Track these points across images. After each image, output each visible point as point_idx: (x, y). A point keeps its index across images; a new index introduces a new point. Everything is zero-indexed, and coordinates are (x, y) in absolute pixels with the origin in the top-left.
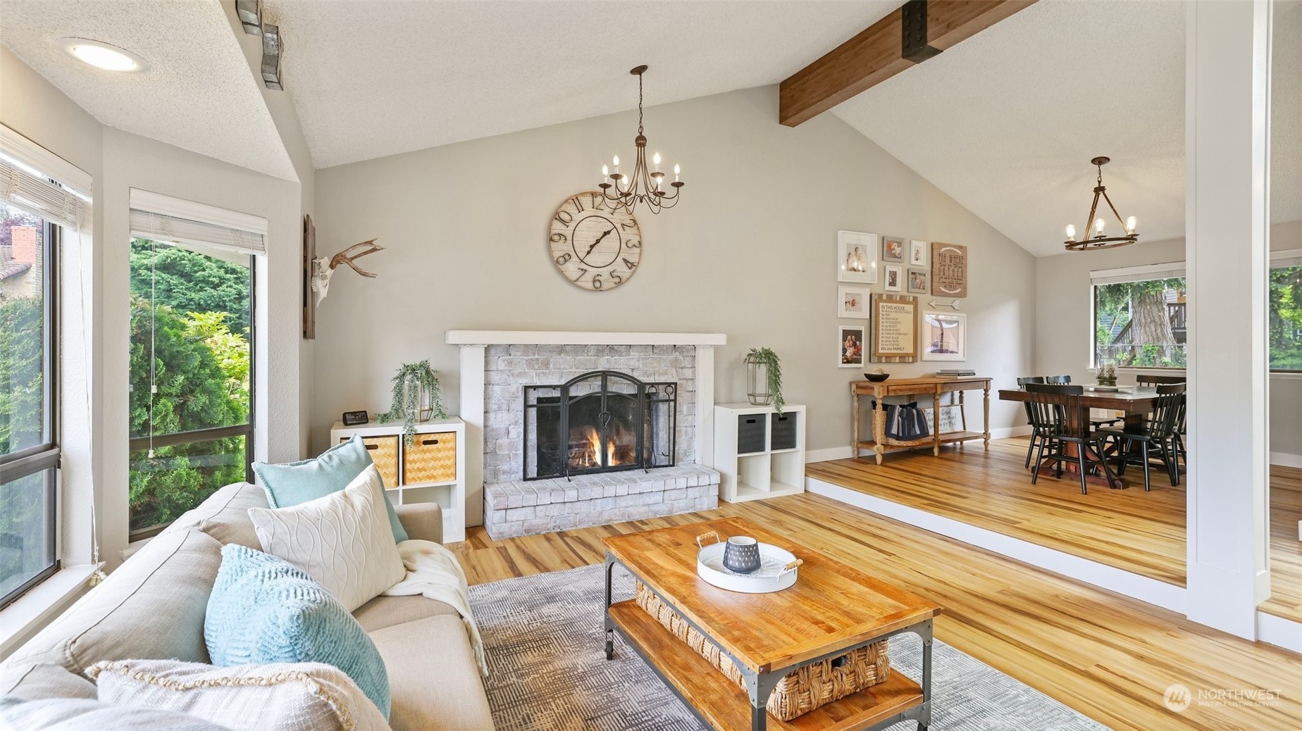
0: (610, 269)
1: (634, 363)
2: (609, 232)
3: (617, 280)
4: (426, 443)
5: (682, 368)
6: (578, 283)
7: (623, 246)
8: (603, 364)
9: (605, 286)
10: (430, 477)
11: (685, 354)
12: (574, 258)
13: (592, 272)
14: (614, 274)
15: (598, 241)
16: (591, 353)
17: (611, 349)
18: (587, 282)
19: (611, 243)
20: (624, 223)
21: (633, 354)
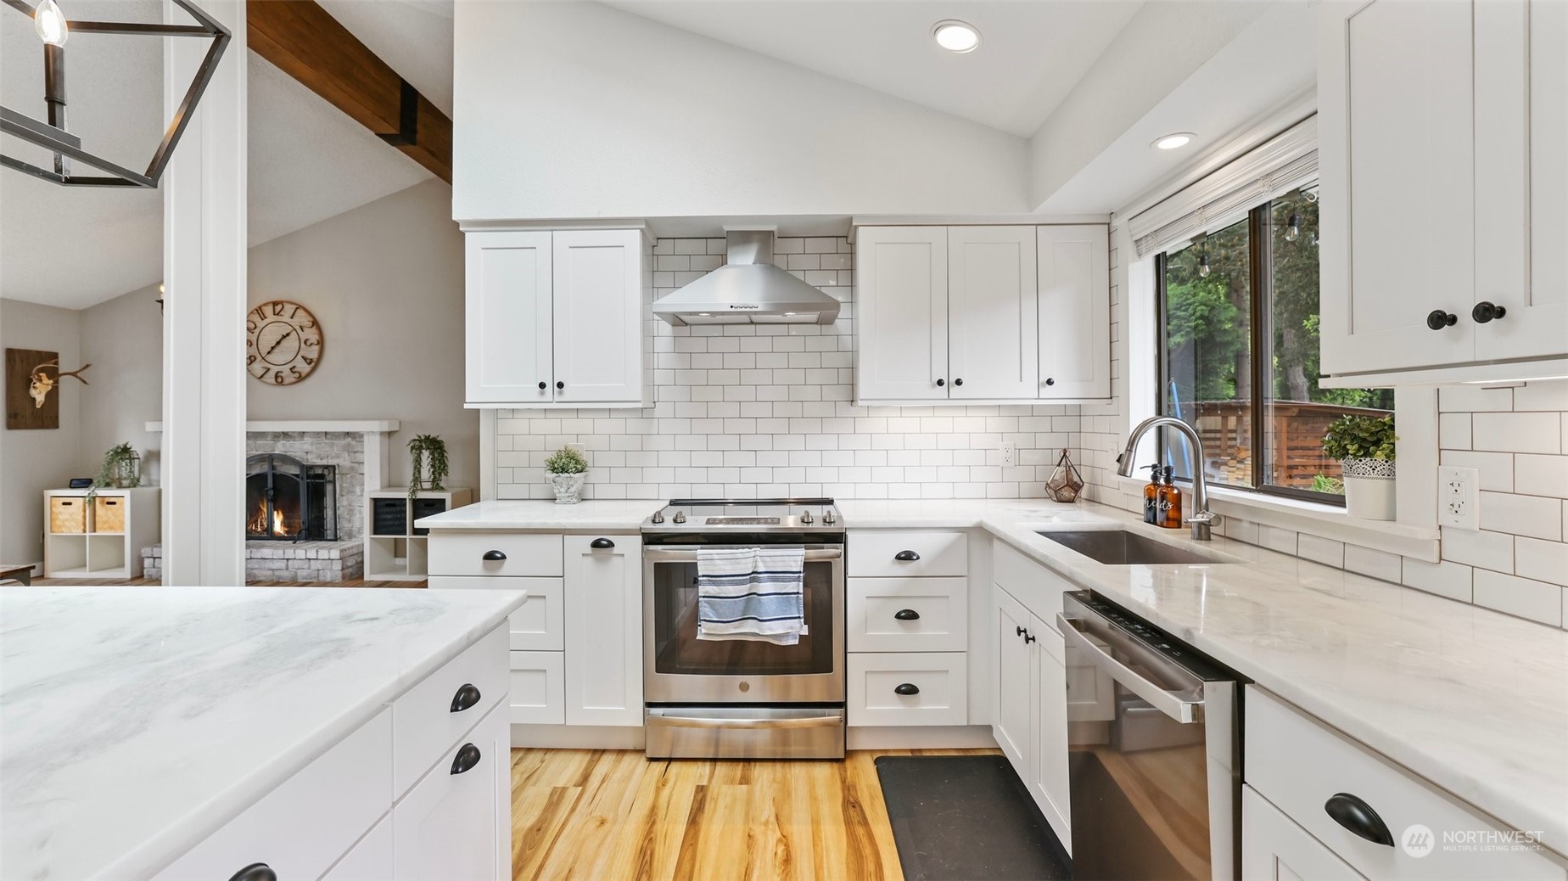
0: (291, 365)
1: (307, 447)
2: (288, 335)
3: (297, 375)
4: (109, 503)
5: (355, 452)
6: (263, 379)
7: (303, 345)
8: (280, 448)
9: (287, 381)
10: (111, 528)
11: (357, 439)
12: (259, 358)
13: (274, 369)
14: (294, 370)
15: (278, 343)
16: (269, 439)
17: (286, 435)
18: (270, 377)
19: (291, 343)
20: (302, 324)
21: (307, 439)
